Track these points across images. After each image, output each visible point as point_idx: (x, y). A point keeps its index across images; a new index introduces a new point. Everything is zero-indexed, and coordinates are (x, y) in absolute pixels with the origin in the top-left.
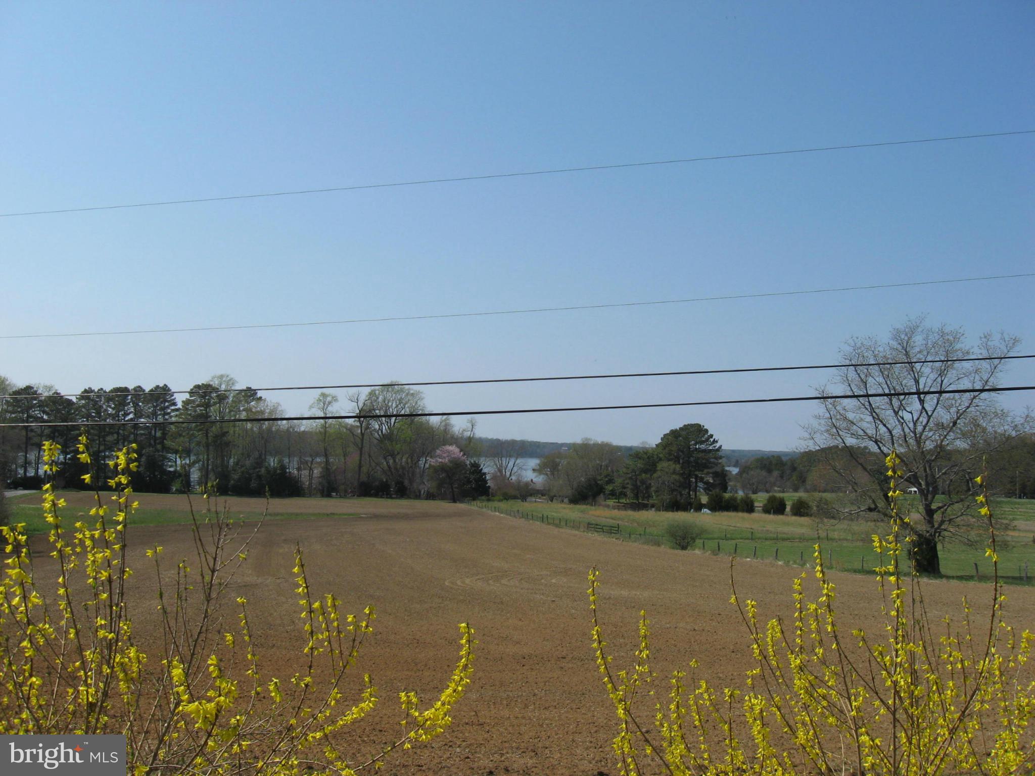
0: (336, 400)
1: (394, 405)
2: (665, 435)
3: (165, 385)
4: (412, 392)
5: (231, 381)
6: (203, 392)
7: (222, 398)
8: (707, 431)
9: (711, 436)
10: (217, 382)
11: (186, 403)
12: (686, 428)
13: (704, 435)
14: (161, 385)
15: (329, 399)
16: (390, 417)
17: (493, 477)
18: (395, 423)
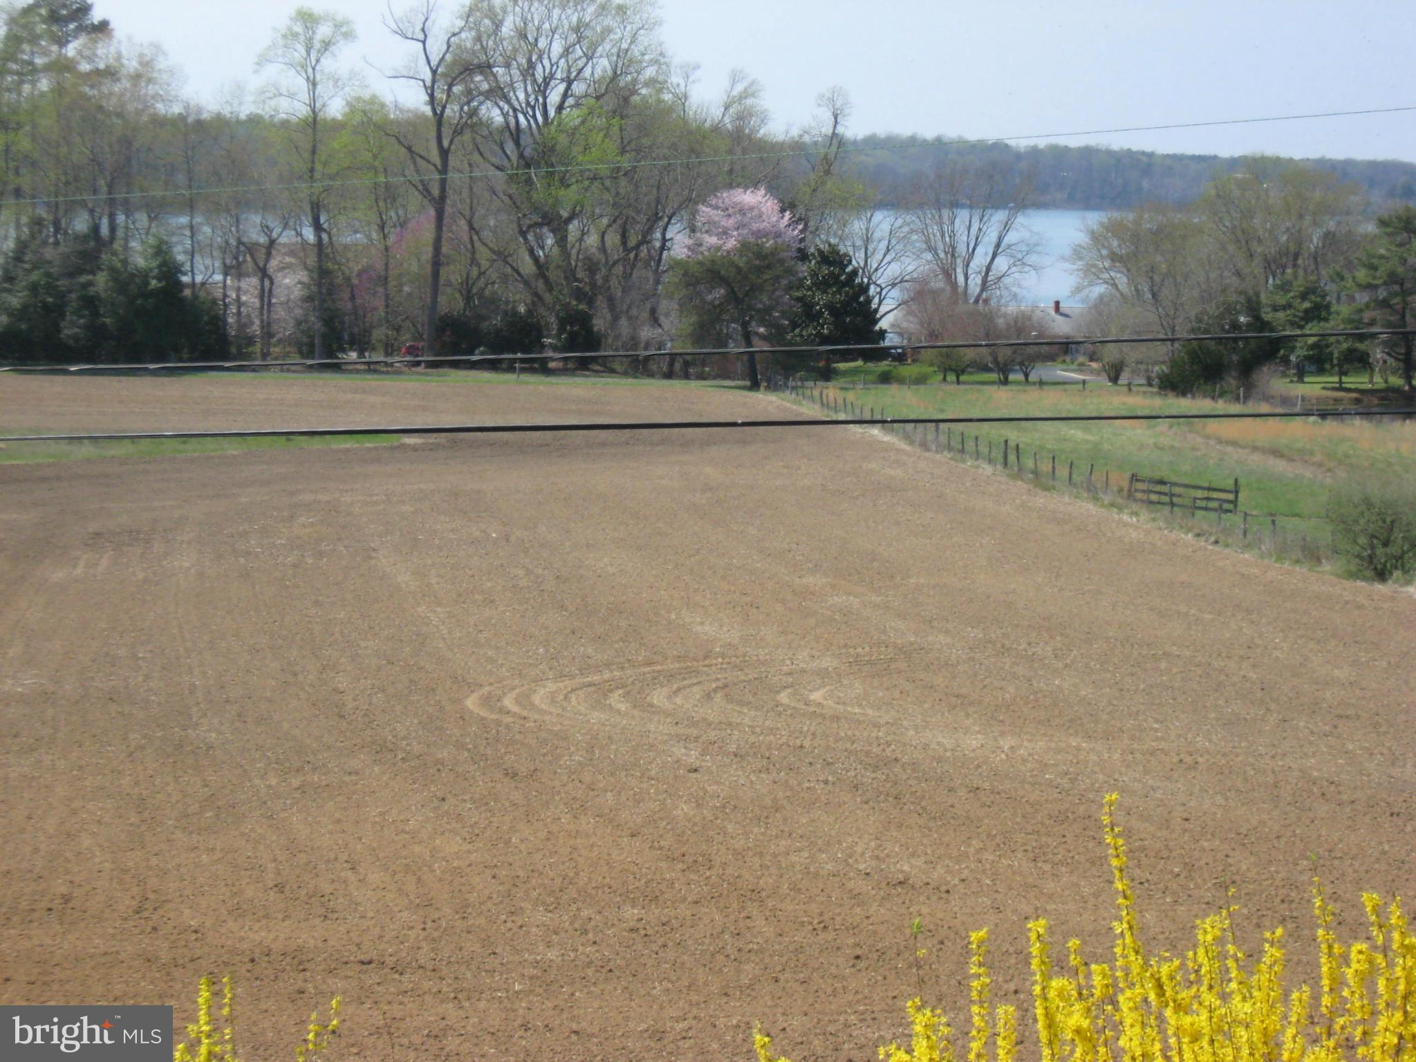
15: (324, 30)
16: (542, 89)
17: (919, 295)
18: (560, 108)
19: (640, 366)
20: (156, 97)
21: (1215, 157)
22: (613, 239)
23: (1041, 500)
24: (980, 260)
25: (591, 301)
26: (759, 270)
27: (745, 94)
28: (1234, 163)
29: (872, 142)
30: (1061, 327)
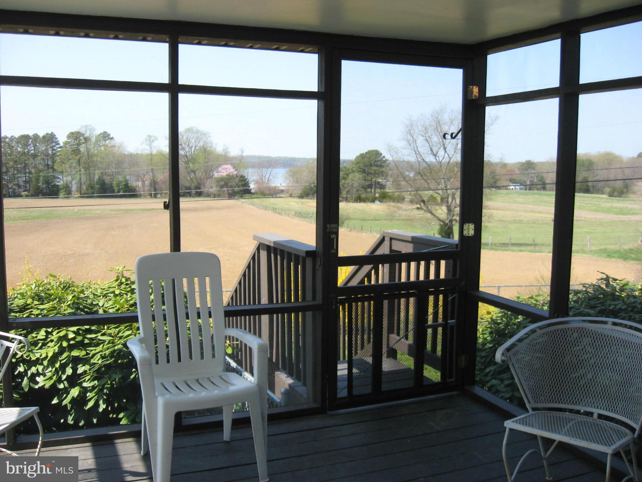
0: (157, 139)
1: (193, 141)
2: (357, 157)
3: (52, 132)
4: (204, 132)
5: (92, 129)
6: (76, 136)
7: (87, 140)
8: (381, 154)
9: (384, 157)
10: (84, 130)
11: (66, 143)
12: (369, 152)
13: (380, 157)
14: (50, 132)
15: (152, 138)
16: (191, 148)
17: (257, 182)
18: (194, 152)
19: (208, 195)
20: (123, 150)
22: (204, 174)
23: (280, 216)
24: (267, 177)
25: (200, 185)
26: (230, 179)
28: (310, 159)
29: (247, 157)
30: (281, 188)
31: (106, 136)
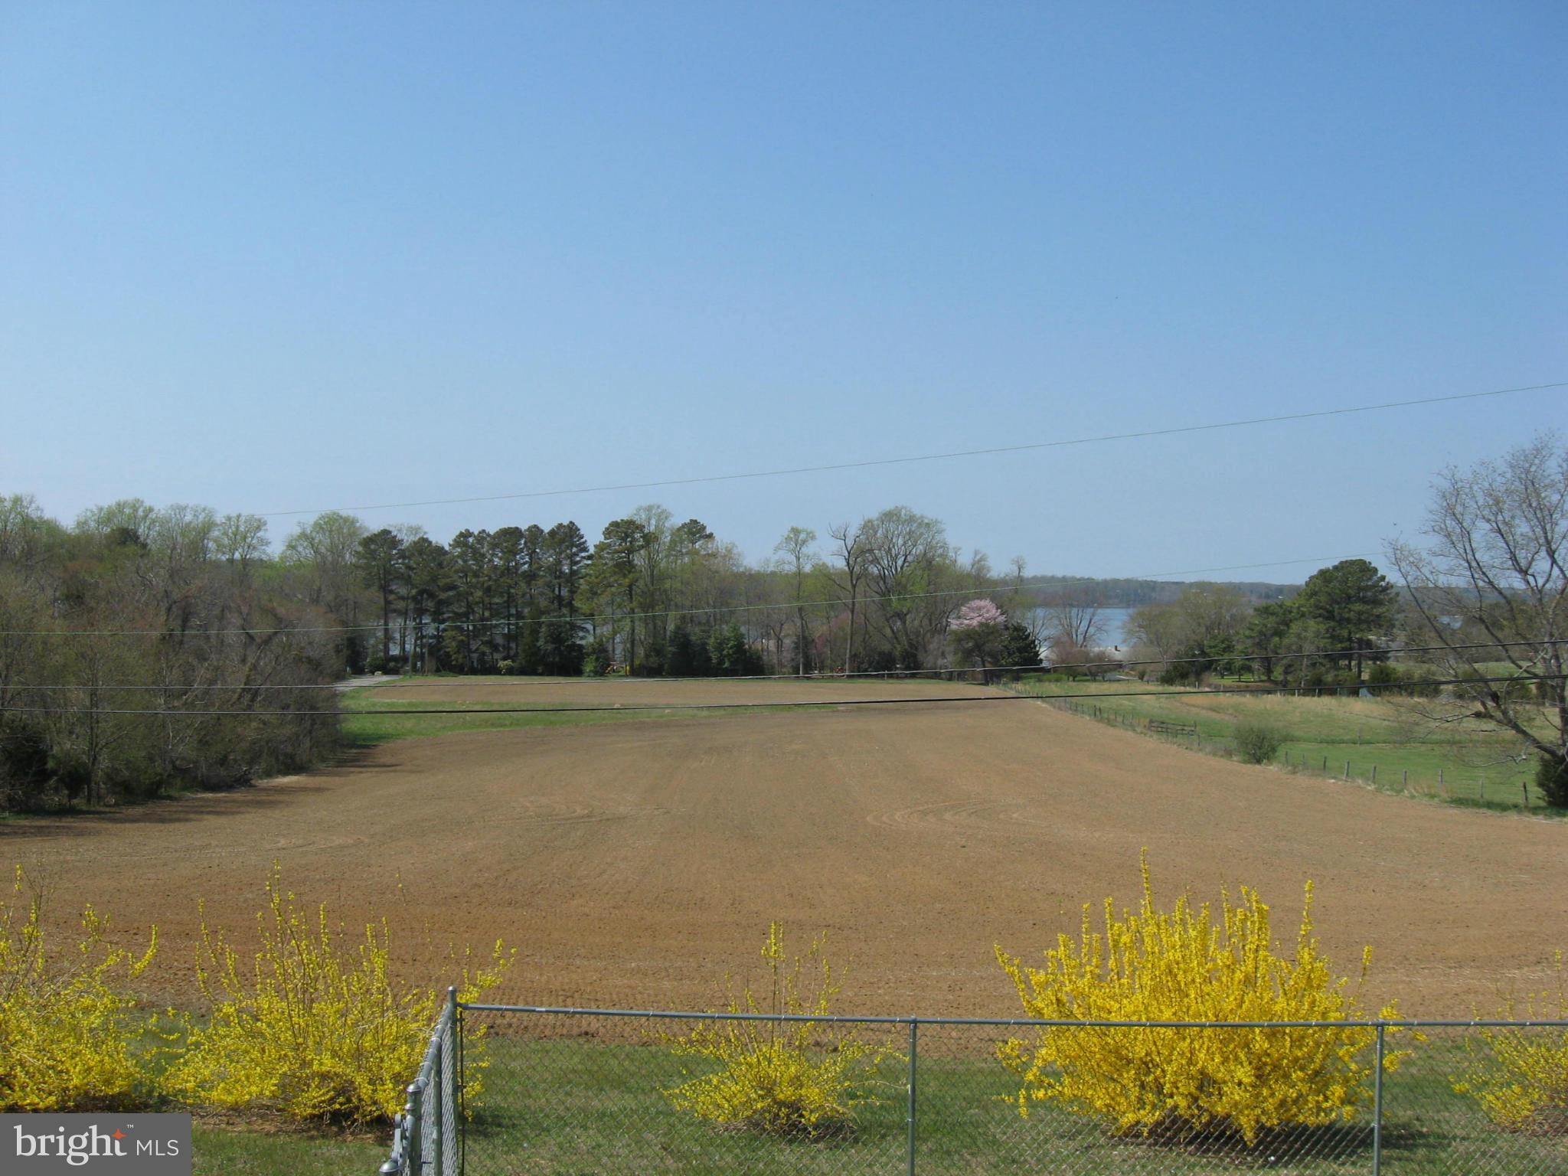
0: (813, 538)
1: (900, 541)
2: (1311, 578)
3: (571, 522)
4: (926, 521)
5: (663, 516)
6: (623, 531)
7: (649, 539)
8: (1375, 570)
9: (1383, 578)
10: (643, 516)
11: (601, 548)
12: (1343, 566)
13: (1372, 576)
14: (566, 523)
15: (802, 536)
16: (895, 559)
17: (1056, 643)
18: (902, 568)
19: (936, 676)
20: (733, 565)
21: (1183, 583)
22: (926, 622)
23: (1111, 730)
24: (1082, 629)
25: (916, 649)
26: (989, 634)
27: (980, 561)
28: (1191, 585)
29: (1035, 578)
30: (1118, 656)
31: (695, 530)
